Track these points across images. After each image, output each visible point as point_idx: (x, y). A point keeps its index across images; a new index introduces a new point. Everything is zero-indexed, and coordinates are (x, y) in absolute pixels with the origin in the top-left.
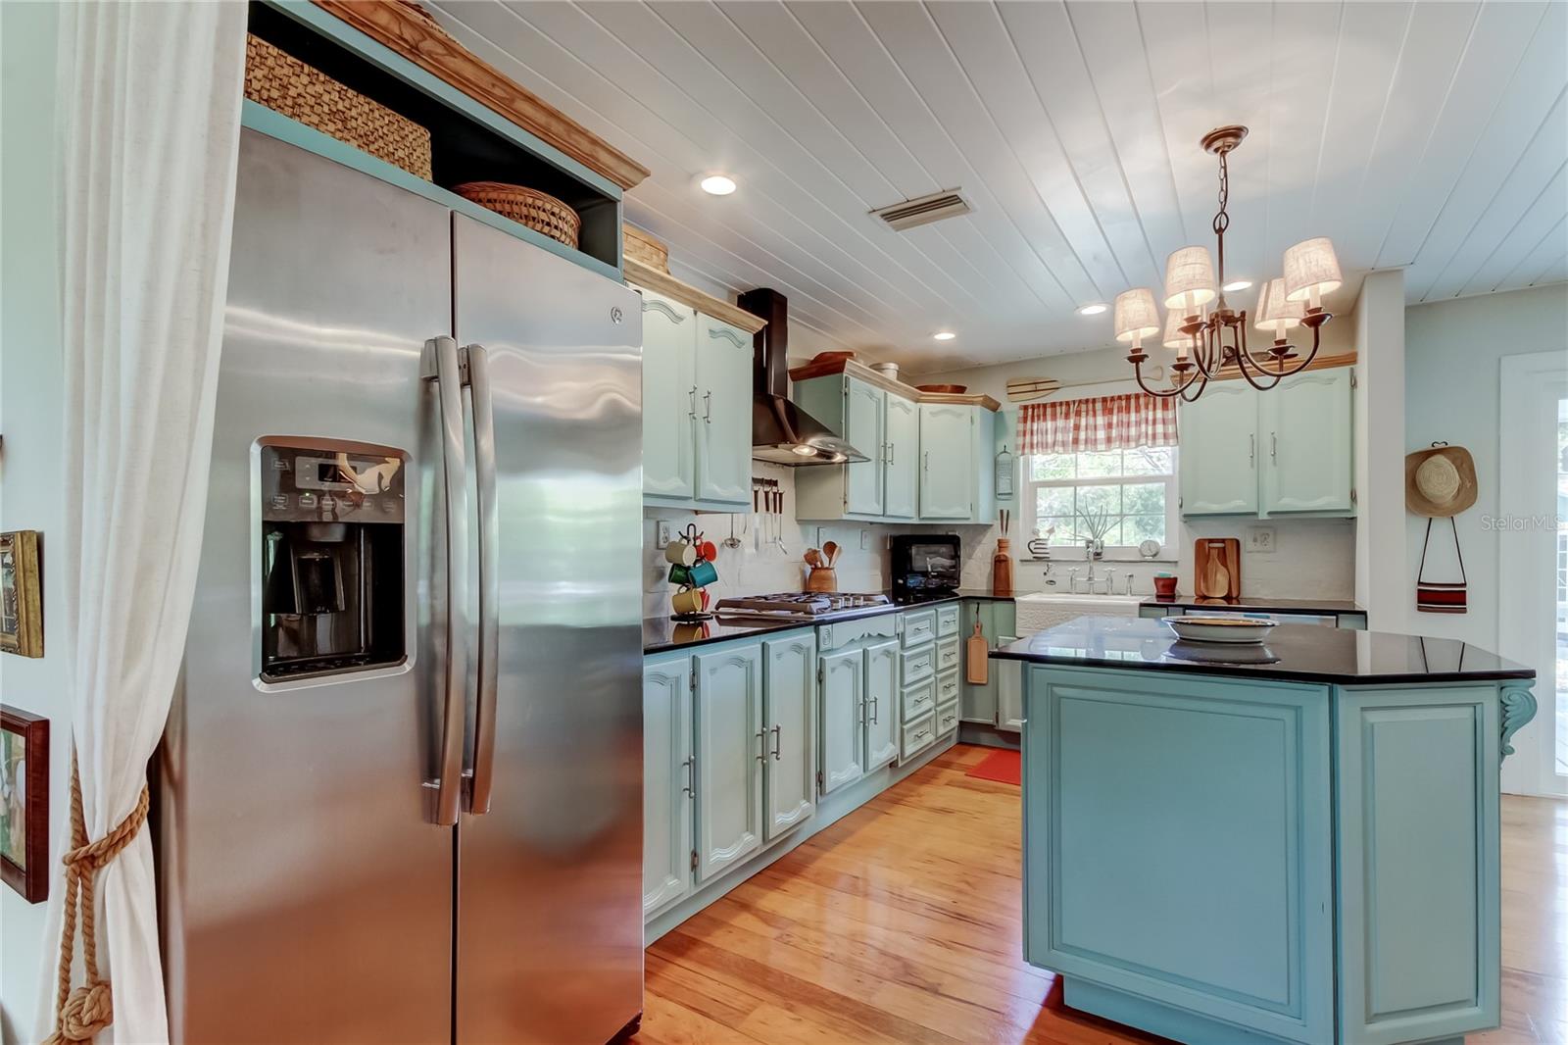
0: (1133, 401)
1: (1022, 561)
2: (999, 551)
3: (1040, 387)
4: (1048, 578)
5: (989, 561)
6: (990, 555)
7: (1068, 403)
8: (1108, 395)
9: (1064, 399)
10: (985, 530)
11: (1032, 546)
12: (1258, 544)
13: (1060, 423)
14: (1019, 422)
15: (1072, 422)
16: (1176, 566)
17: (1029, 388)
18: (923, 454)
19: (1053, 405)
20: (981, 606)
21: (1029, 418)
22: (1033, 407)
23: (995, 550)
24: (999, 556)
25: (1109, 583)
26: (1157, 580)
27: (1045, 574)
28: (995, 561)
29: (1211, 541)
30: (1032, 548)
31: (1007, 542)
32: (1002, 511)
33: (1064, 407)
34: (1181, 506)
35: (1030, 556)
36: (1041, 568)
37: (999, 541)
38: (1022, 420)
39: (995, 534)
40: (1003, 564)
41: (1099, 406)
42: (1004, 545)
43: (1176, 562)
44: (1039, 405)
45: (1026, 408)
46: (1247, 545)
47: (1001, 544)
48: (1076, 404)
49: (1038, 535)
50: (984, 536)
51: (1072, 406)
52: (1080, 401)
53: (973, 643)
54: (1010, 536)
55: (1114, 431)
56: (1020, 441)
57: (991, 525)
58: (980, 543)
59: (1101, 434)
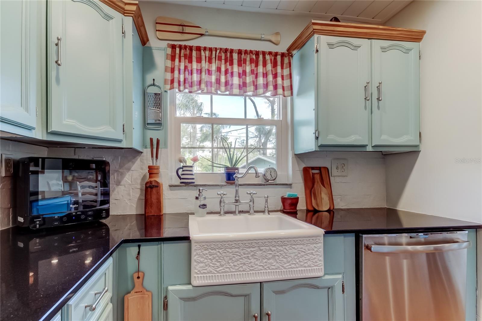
0: (261, 57)
1: (171, 186)
2: (150, 177)
3: (187, 30)
4: (199, 202)
5: (139, 186)
6: (139, 181)
7: (211, 50)
8: (243, 48)
9: (208, 46)
10: (134, 157)
11: (180, 172)
12: (339, 170)
13: (205, 65)
14: (167, 59)
15: (214, 67)
16: (291, 188)
17: (176, 29)
18: (53, 40)
19: (198, 49)
20: (141, 248)
21: (177, 56)
22: (180, 47)
23: (145, 176)
24: (151, 182)
25: (251, 203)
26: (284, 200)
27: (197, 198)
28: (146, 188)
29: (313, 168)
30: (180, 174)
31: (158, 168)
32: (151, 140)
33: (207, 53)
34: (317, 138)
35: (177, 182)
36: (192, 193)
37: (149, 167)
38: (170, 57)
39: (146, 160)
40: (154, 190)
41: (235, 56)
42: (155, 171)
43: (290, 185)
44: (186, 47)
45: (173, 47)
46: (334, 172)
47: (153, 171)
48: (218, 51)
49: (186, 162)
50: (134, 163)
51: (214, 53)
52: (221, 49)
53: (132, 300)
54: (160, 163)
55: (248, 78)
56: (169, 76)
57: (142, 153)
58: (129, 169)
59: (236, 80)
